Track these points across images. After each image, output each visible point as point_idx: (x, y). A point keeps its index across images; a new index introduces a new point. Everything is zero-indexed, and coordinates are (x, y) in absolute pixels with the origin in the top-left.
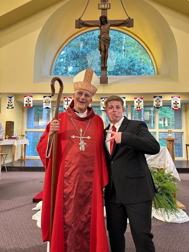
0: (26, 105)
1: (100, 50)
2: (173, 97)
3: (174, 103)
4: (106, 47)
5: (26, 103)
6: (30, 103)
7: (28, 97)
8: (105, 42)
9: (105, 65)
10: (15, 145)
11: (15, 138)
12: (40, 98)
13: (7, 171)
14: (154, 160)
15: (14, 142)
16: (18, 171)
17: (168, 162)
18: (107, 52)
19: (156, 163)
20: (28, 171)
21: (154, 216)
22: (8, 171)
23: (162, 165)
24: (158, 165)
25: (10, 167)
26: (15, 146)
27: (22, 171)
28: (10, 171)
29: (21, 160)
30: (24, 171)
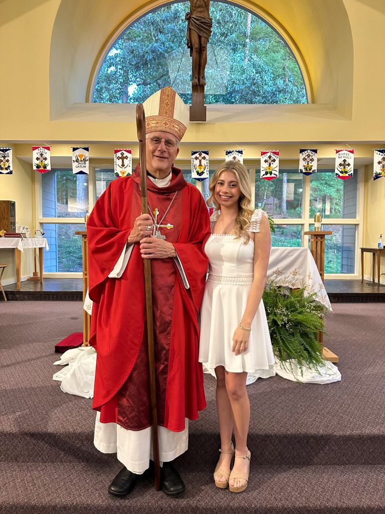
0: (38, 167)
1: (190, 47)
2: (339, 151)
4: (203, 39)
5: (38, 162)
6: (46, 162)
7: (42, 150)
8: (199, 28)
9: (201, 79)
10: (19, 248)
11: (19, 236)
12: (65, 152)
13: (6, 300)
14: (284, 273)
15: (17, 244)
16: (29, 299)
17: (309, 276)
18: (204, 50)
19: (287, 278)
20: (49, 299)
21: (278, 372)
22: (8, 300)
23: (298, 282)
24: (290, 282)
25: (12, 293)
26: (20, 251)
27: (36, 300)
28: (12, 300)
29: (35, 280)
30: (41, 300)
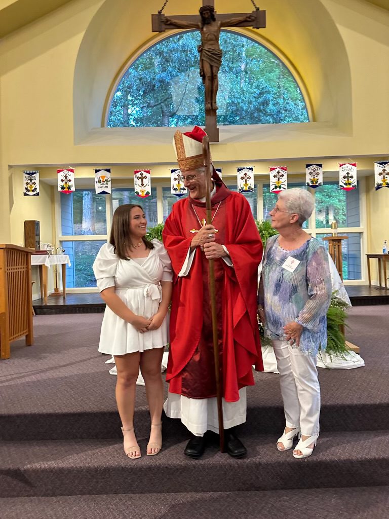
2: (343, 165)
3: (344, 177)
5: (62, 184)
6: (70, 184)
7: (66, 172)
8: (211, 59)
10: (46, 265)
11: (46, 253)
12: (87, 174)
15: (44, 260)
16: (56, 313)
22: (36, 314)
25: (40, 307)
28: (40, 314)
